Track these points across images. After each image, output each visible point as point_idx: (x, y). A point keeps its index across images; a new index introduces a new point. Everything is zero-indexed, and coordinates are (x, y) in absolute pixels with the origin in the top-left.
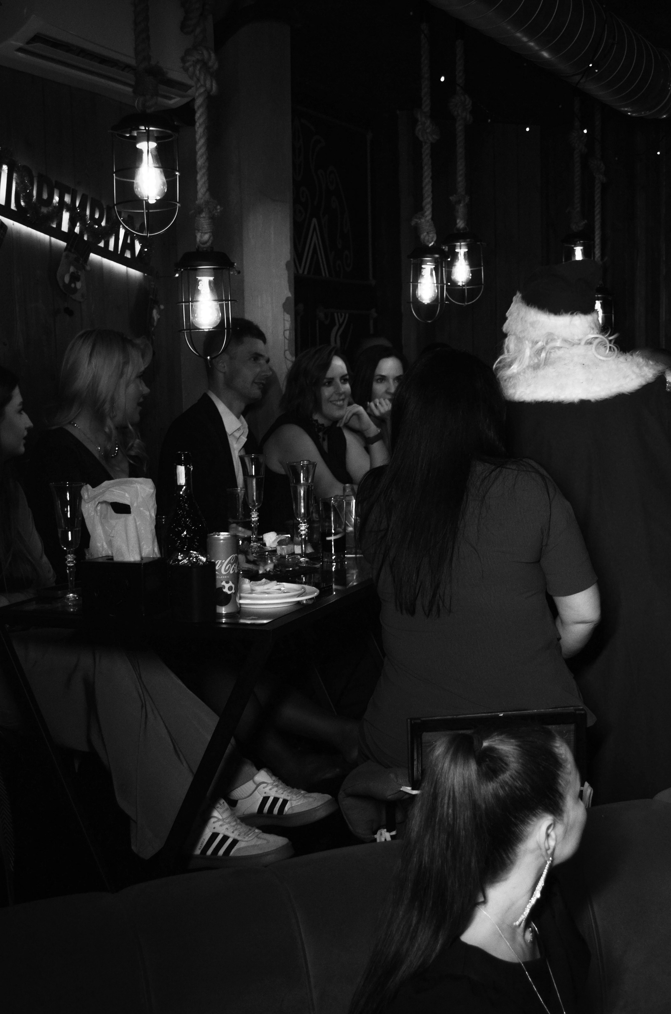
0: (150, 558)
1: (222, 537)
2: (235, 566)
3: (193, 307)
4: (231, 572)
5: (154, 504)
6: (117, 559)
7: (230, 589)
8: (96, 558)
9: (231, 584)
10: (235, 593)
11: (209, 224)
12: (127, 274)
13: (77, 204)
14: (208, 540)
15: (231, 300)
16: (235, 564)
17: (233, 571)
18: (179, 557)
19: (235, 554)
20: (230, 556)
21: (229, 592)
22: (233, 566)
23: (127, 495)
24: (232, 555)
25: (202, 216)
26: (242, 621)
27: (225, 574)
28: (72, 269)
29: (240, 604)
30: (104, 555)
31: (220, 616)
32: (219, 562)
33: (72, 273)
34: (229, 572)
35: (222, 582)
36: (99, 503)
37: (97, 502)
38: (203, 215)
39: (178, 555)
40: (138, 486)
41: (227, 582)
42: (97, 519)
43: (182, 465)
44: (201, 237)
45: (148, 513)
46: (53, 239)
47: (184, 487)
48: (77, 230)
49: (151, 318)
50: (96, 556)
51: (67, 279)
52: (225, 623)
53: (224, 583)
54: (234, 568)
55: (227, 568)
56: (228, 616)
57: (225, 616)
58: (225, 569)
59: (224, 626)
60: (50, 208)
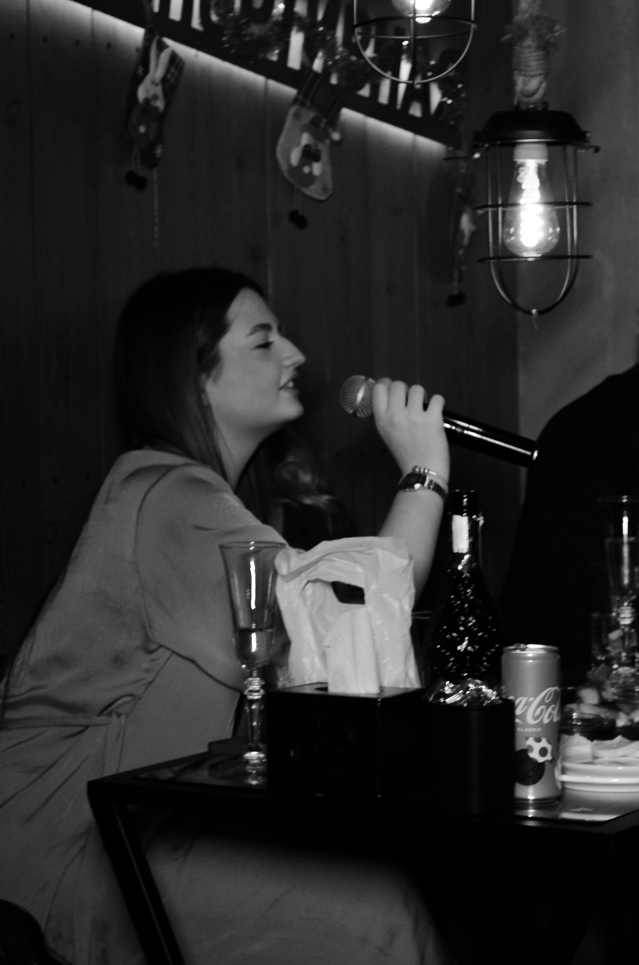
0: (398, 689)
1: (530, 654)
2: (553, 709)
3: (507, 215)
4: (546, 721)
5: (409, 587)
6: (335, 689)
7: (543, 752)
8: (298, 686)
9: (544, 743)
10: (553, 762)
11: (538, 60)
12: (414, 146)
13: (320, 16)
14: (504, 658)
15: (577, 203)
16: (553, 706)
17: (549, 717)
18: (446, 688)
19: (554, 686)
20: (544, 690)
21: (541, 760)
22: (550, 710)
23: (359, 569)
24: (547, 688)
25: (525, 44)
26: (566, 815)
27: (535, 724)
28: (305, 139)
29: (563, 783)
30: (315, 681)
31: (524, 804)
32: (521, 701)
33: (307, 146)
34: (542, 720)
35: (527, 738)
36: (308, 582)
37: (305, 581)
38: (529, 42)
39: (444, 685)
40: (381, 553)
41: (538, 740)
42: (303, 614)
43: (461, 514)
44: (525, 83)
45: (396, 604)
46: (272, 84)
47: (467, 557)
48: (318, 65)
49: (458, 230)
50: (297, 683)
51: (295, 157)
52: (532, 819)
53: (531, 742)
54: (550, 714)
55: (538, 712)
56: (539, 804)
57: (533, 804)
58: (535, 712)
59: (531, 823)
60: (269, 25)
